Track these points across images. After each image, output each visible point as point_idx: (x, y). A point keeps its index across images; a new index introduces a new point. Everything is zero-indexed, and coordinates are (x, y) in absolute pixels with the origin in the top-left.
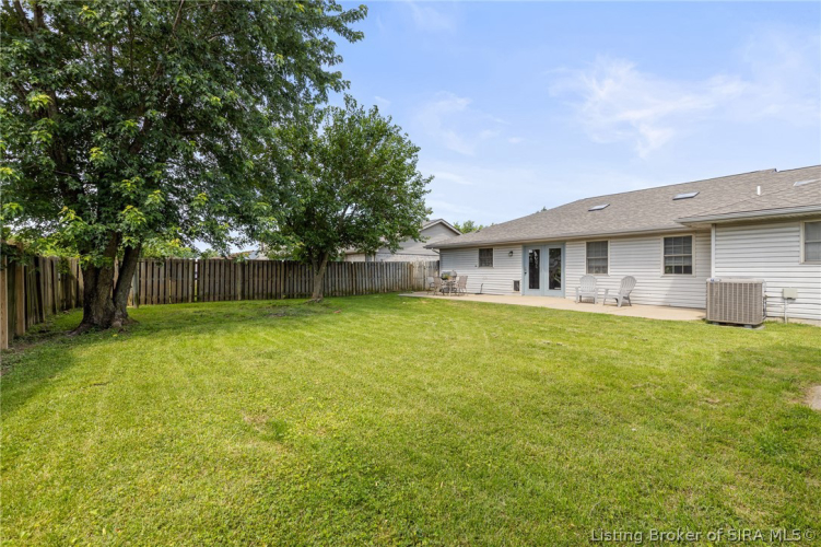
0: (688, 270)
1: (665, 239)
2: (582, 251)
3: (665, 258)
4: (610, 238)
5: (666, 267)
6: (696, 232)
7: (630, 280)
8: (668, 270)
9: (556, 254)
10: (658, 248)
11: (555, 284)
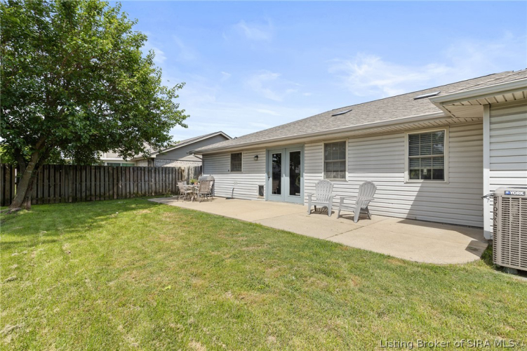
0: (439, 175)
1: (410, 137)
2: (320, 153)
3: (410, 160)
4: (348, 137)
5: (411, 171)
6: (449, 125)
7: (369, 187)
8: (414, 174)
9: (296, 159)
10: (402, 148)
11: (295, 189)
